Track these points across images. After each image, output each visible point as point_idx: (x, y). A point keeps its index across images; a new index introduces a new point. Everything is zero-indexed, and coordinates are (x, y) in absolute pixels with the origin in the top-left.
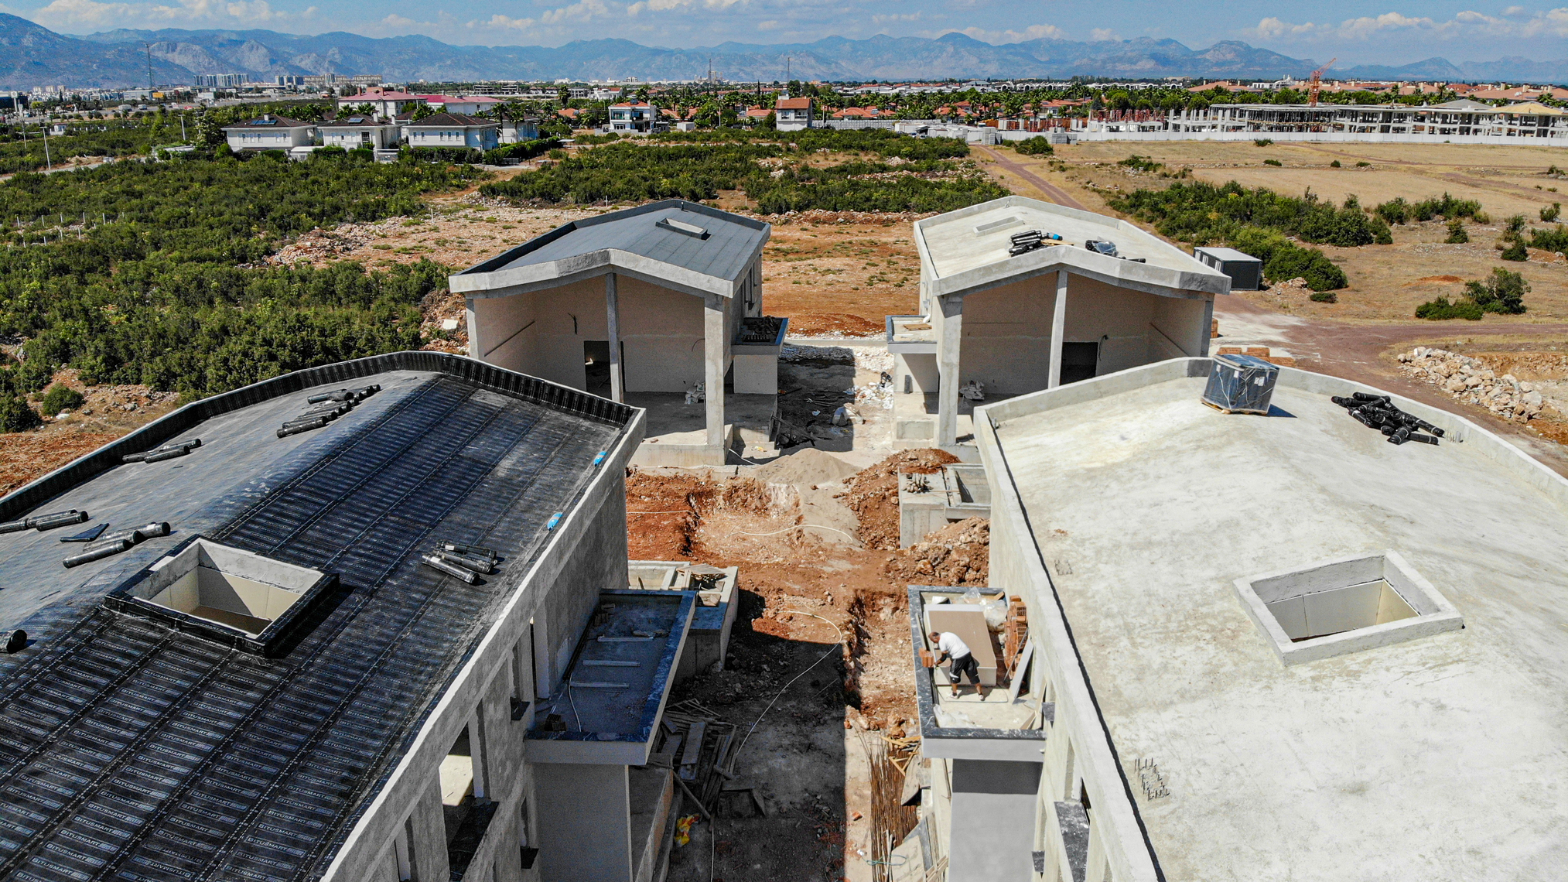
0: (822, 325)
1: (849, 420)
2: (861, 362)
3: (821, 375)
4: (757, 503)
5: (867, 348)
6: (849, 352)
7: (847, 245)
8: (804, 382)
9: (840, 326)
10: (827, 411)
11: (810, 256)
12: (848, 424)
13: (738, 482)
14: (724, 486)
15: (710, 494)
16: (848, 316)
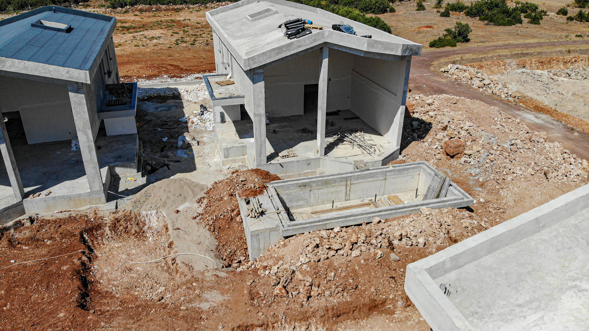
0: (155, 72)
1: (189, 144)
2: (185, 97)
3: (162, 109)
4: (135, 228)
5: (186, 86)
6: (176, 90)
7: (160, 23)
8: (152, 114)
9: (166, 72)
10: (171, 137)
11: (141, 29)
12: (188, 146)
13: (120, 214)
14: (108, 219)
15: (99, 227)
16: (170, 65)
